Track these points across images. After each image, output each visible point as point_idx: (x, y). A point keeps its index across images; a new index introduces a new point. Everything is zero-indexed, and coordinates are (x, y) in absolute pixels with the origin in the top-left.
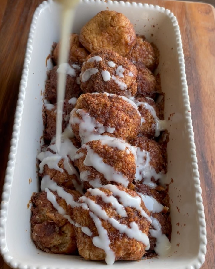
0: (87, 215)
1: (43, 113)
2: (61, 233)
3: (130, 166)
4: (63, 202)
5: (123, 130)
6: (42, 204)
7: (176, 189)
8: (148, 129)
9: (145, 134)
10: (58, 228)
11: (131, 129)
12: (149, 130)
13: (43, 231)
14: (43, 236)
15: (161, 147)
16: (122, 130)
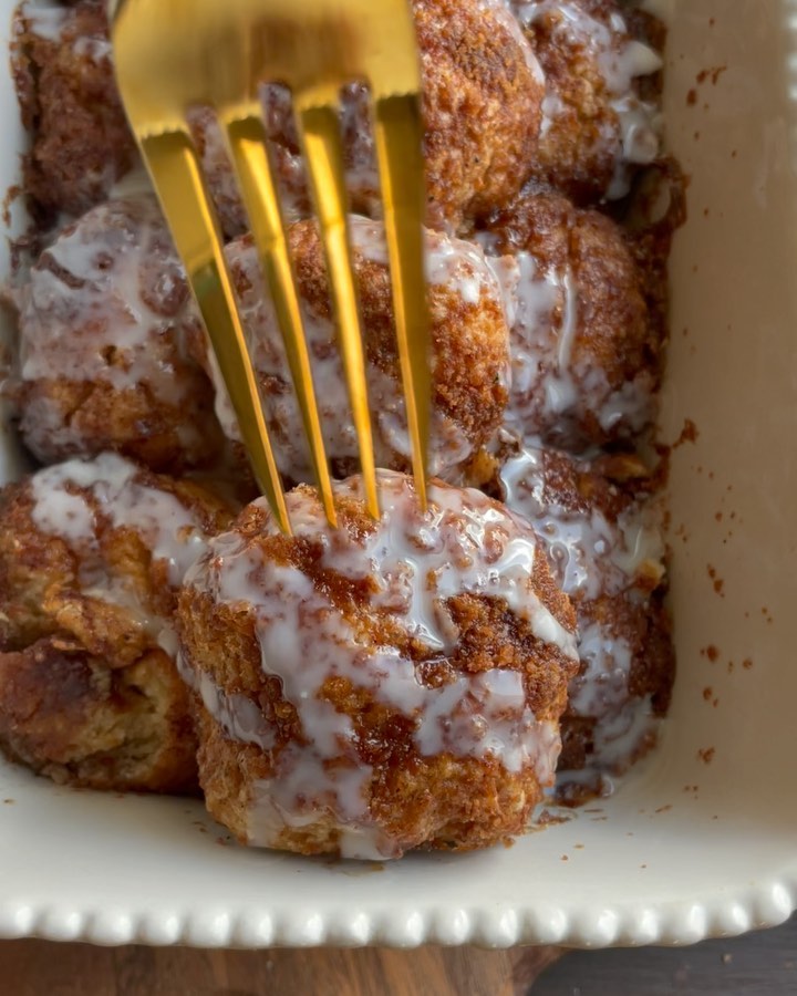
0: (243, 636)
1: (16, 55)
2: (124, 695)
3: (480, 369)
4: (129, 548)
5: (448, 163)
6: (22, 553)
7: (711, 475)
8: (575, 155)
9: (562, 178)
10: (107, 672)
11: (492, 159)
12: (583, 158)
13: (31, 691)
14: (30, 709)
15: (638, 252)
16: (438, 164)
